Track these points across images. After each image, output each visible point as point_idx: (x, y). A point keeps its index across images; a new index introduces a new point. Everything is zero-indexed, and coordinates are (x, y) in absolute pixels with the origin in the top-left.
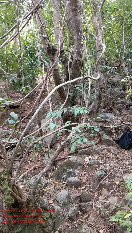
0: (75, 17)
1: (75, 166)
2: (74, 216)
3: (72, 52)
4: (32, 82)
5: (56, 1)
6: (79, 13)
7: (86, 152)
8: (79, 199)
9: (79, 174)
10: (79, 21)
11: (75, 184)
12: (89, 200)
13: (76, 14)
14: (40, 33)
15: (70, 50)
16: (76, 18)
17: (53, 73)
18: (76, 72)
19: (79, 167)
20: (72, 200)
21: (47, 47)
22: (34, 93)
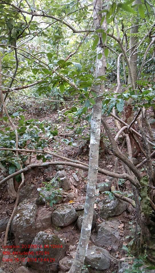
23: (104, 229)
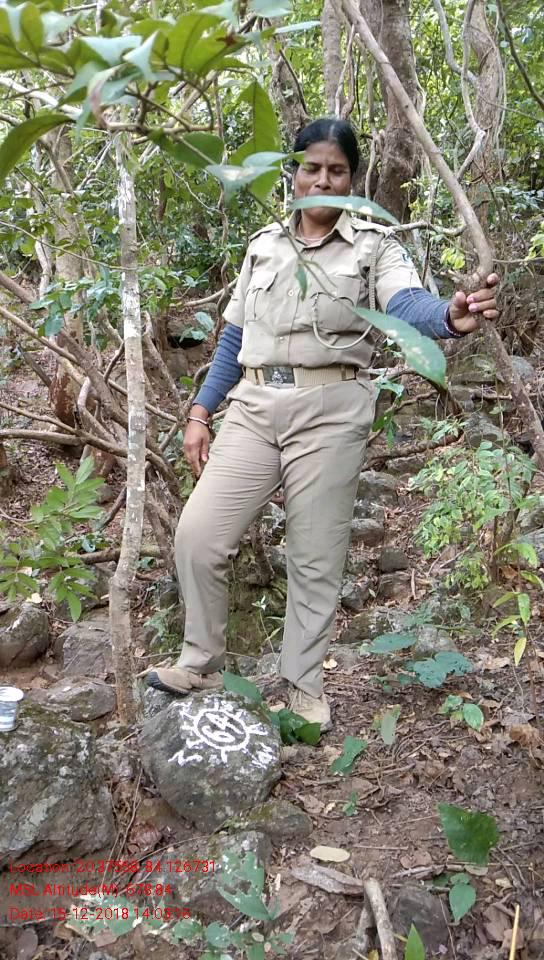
1: (370, 494)
2: (357, 600)
3: (380, 142)
6: (404, 12)
7: (412, 465)
8: (374, 566)
9: (381, 511)
10: (400, 38)
11: (367, 535)
12: (399, 566)
13: (390, 15)
14: (275, 85)
15: (374, 132)
16: (391, 27)
19: (383, 496)
20: (355, 566)
21: (297, 128)
23: (77, 639)
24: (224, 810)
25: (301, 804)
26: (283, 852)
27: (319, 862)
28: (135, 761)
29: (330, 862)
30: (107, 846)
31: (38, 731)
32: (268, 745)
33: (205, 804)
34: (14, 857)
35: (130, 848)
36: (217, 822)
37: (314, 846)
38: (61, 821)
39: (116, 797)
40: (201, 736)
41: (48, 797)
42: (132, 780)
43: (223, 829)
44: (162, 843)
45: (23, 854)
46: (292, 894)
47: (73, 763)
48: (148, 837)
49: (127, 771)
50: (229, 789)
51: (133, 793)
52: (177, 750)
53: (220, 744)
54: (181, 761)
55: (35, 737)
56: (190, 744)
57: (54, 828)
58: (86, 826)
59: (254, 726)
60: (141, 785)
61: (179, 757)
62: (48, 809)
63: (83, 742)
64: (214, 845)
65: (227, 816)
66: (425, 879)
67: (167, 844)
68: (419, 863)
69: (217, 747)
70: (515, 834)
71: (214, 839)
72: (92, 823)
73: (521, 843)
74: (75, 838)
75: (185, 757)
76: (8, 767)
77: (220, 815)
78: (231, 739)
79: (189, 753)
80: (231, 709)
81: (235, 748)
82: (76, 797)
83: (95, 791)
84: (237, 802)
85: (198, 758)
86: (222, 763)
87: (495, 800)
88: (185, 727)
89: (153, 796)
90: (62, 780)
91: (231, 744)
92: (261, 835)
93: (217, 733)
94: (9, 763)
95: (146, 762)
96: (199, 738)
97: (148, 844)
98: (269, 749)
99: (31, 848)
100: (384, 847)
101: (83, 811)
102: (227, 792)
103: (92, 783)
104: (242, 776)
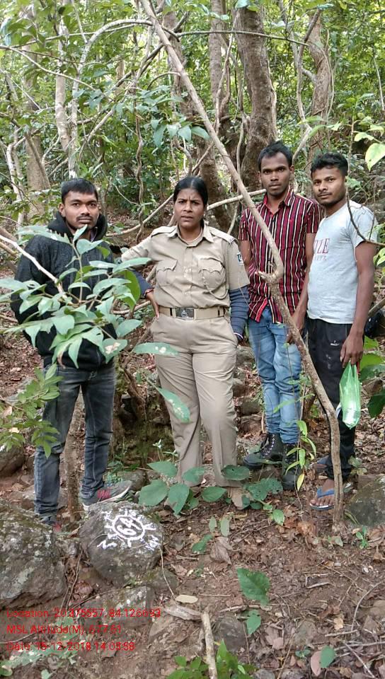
0: (253, 49)
3: (246, 124)
4: (159, 187)
5: (216, 1)
9: (244, 373)
12: (254, 411)
14: (176, 89)
15: (243, 118)
17: (203, 171)
18: (253, 168)
19: (245, 363)
22: (164, 217)
24: (129, 574)
25: (173, 571)
26: (161, 598)
27: (181, 604)
28: (78, 545)
29: (186, 603)
30: (61, 595)
31: (23, 530)
32: (156, 536)
33: (118, 571)
34: (9, 602)
35: (75, 596)
36: (125, 581)
37: (178, 595)
38: (35, 581)
39: (67, 567)
40: (116, 532)
41: (28, 568)
42: (77, 556)
43: (128, 585)
44: (93, 593)
45: (15, 600)
46: (165, 621)
47: (42, 548)
48: (85, 590)
49: (74, 551)
50: (132, 563)
51: (77, 564)
52: (102, 540)
53: (128, 536)
54: (104, 547)
55: (21, 534)
56: (110, 536)
57: (32, 586)
58: (50, 584)
59: (149, 525)
60: (81, 560)
61: (104, 544)
62: (28, 575)
63: (48, 536)
64: (122, 594)
65: (130, 578)
66: (237, 613)
67: (96, 593)
68: (236, 604)
69: (126, 538)
70: (290, 587)
71: (123, 591)
72: (53, 582)
73: (293, 593)
74: (44, 591)
75: (107, 544)
76: (6, 551)
77: (126, 577)
78: (134, 533)
79: (109, 541)
80: (135, 515)
81: (136, 538)
82: (44, 568)
83: (55, 564)
84: (137, 570)
85: (114, 544)
86: (128, 548)
87: (283, 568)
88: (107, 526)
89: (88, 566)
90: (36, 558)
91: (134, 536)
92: (149, 589)
93: (126, 530)
94: (6, 549)
95: (84, 546)
96: (115, 533)
97: (85, 594)
98: (156, 539)
99: (19, 596)
100: (218, 595)
101: (48, 576)
102: (131, 564)
103: (53, 559)
104: (140, 555)
